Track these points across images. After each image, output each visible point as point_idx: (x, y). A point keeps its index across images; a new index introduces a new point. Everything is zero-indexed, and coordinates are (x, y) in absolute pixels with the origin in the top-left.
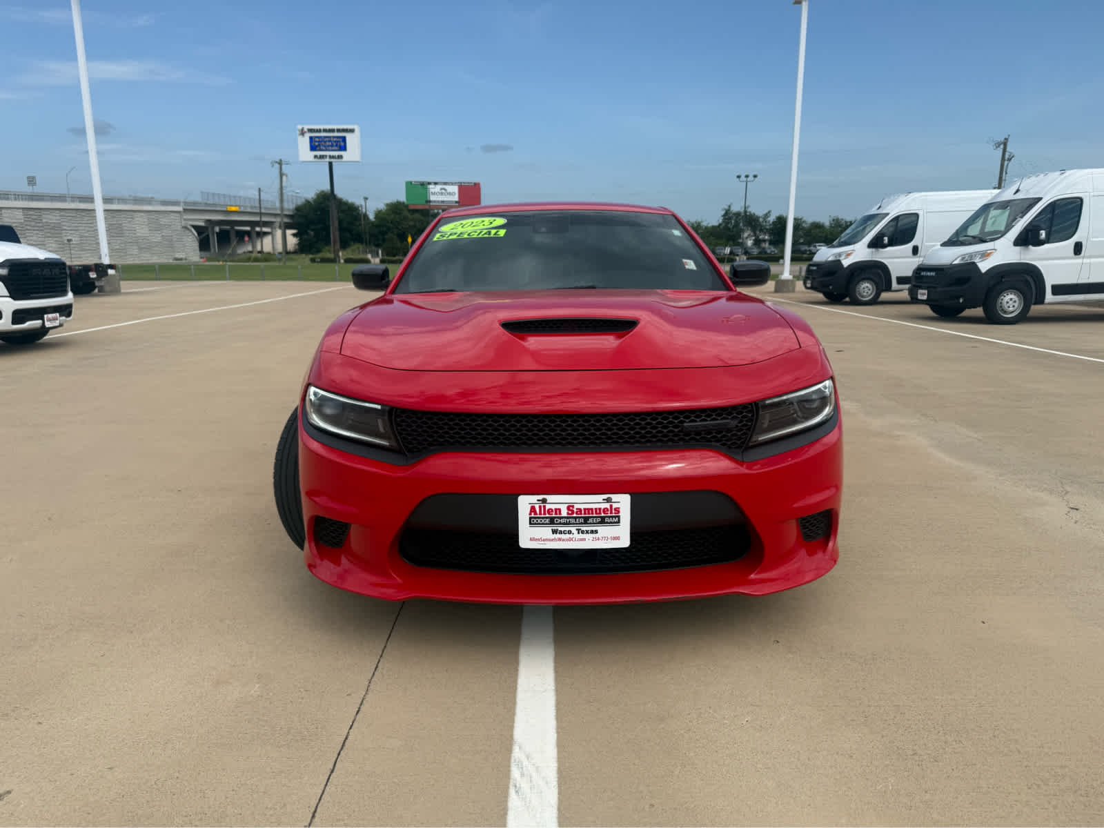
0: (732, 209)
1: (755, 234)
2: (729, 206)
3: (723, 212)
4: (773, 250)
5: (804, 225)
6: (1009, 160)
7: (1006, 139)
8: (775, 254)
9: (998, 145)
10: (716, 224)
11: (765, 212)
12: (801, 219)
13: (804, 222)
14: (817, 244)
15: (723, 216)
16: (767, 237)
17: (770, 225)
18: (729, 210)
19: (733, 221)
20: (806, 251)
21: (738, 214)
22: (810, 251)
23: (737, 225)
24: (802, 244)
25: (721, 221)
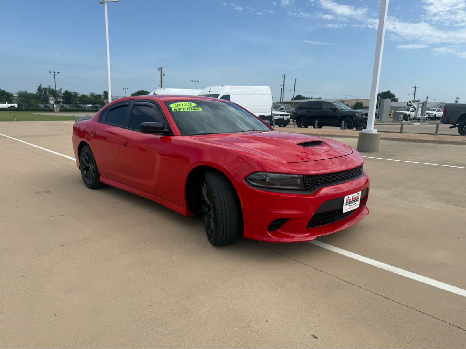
0: (42, 86)
1: (56, 99)
2: (41, 85)
3: (38, 88)
4: (67, 106)
5: (78, 95)
6: (163, 75)
7: (161, 68)
8: (68, 108)
9: (159, 69)
10: (35, 93)
11: (60, 89)
12: (77, 93)
13: (78, 94)
14: (87, 104)
15: (38, 89)
16: (61, 100)
17: (62, 95)
18: (41, 87)
19: (43, 92)
20: (83, 107)
21: (45, 89)
22: (84, 107)
23: (45, 94)
24: (79, 103)
25: (37, 92)
